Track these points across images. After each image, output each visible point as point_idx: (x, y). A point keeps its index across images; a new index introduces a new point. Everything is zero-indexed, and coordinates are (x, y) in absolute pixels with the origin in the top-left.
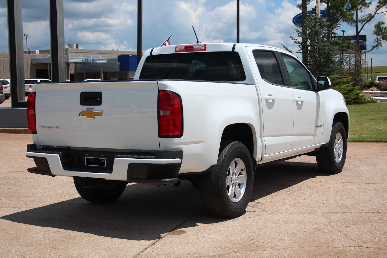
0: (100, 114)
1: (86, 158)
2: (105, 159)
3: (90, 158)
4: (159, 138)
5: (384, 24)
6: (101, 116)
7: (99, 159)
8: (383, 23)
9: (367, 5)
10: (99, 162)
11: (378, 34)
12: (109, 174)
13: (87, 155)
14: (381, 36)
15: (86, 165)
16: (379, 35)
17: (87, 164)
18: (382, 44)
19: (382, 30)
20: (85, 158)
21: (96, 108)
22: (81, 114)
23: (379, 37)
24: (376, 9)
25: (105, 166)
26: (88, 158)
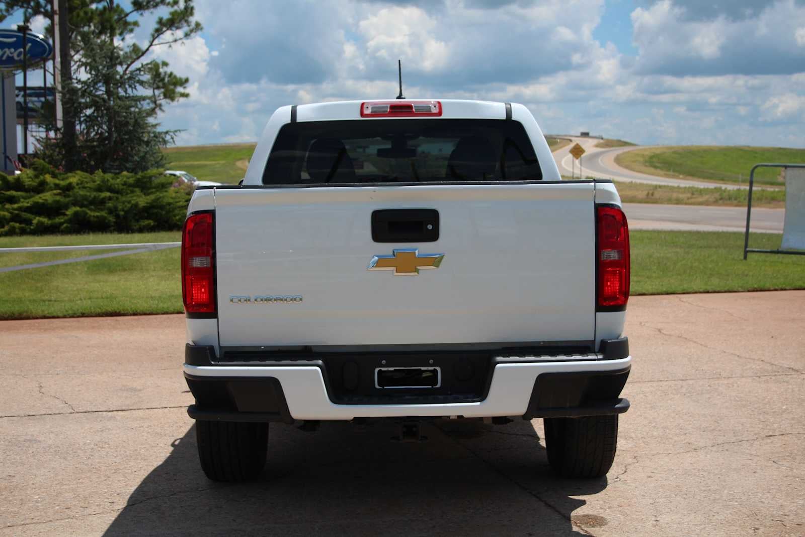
0: (436, 261)
1: (380, 372)
2: (438, 369)
3: (392, 369)
4: (597, 313)
5: (168, 66)
6: (437, 266)
7: (420, 369)
8: (165, 64)
9: (130, 27)
10: (415, 377)
11: (155, 86)
12: (478, 403)
13: (384, 362)
14: (162, 90)
15: (377, 386)
16: (158, 88)
17: (379, 385)
18: (163, 108)
19: (163, 79)
20: (377, 370)
21: (422, 248)
22: (382, 262)
23: (157, 92)
24: (153, 36)
25: (439, 385)
26: (383, 369)
